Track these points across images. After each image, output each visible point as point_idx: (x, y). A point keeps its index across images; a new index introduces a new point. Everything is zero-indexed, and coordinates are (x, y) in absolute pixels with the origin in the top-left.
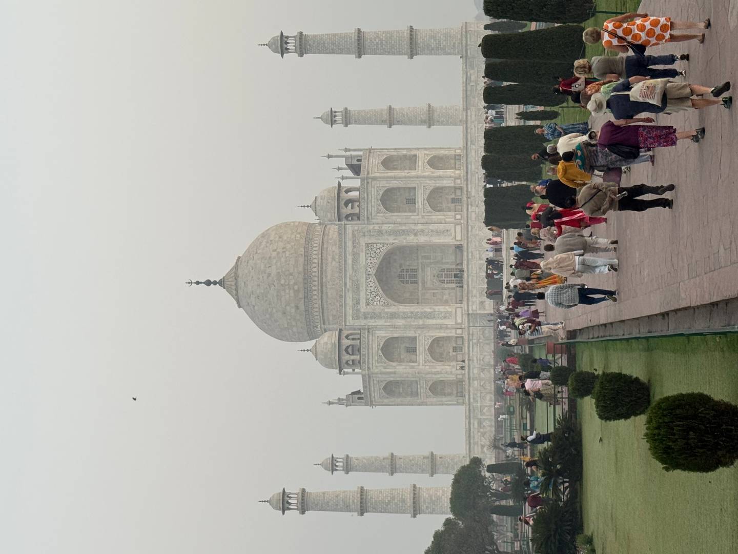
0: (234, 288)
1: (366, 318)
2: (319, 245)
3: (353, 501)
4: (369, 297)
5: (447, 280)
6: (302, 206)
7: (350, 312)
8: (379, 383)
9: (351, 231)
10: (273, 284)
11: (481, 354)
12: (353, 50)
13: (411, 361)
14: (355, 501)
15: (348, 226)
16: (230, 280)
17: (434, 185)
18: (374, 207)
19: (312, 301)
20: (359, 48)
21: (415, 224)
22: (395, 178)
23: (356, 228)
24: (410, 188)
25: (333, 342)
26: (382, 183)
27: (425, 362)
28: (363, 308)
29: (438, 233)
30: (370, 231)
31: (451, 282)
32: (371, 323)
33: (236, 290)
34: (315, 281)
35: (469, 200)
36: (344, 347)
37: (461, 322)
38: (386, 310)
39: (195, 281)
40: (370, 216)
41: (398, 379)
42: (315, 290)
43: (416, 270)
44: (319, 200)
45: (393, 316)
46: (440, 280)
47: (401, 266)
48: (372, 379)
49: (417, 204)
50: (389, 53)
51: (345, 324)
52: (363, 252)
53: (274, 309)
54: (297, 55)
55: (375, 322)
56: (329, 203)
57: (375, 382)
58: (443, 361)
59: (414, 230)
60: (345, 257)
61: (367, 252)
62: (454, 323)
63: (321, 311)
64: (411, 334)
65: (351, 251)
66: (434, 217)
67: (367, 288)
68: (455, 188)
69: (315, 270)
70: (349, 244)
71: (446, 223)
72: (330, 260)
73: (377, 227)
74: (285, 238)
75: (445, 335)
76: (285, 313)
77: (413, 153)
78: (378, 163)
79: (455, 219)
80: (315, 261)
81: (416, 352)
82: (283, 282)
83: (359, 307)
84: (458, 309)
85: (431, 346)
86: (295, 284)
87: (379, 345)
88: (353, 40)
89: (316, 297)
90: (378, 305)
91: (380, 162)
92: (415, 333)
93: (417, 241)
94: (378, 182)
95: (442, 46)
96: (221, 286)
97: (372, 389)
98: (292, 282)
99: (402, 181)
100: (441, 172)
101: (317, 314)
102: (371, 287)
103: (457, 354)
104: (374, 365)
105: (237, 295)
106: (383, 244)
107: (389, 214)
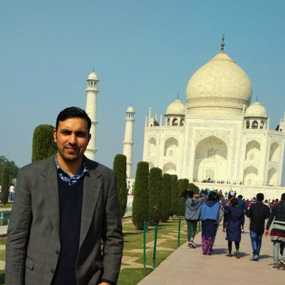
1: (190, 129)
4: (201, 132)
7: (193, 121)
8: (155, 135)
13: (165, 153)
18: (250, 137)
19: (205, 101)
21: (239, 159)
23: (239, 126)
27: (164, 160)
28: (195, 128)
29: (232, 171)
30: (237, 133)
32: (187, 132)
33: (216, 60)
34: (215, 103)
38: (192, 141)
39: (224, 38)
45: (189, 144)
52: (226, 129)
55: (187, 134)
56: (257, 112)
57: (156, 133)
59: (235, 158)
60: (224, 119)
61: (225, 132)
63: (200, 106)
66: (241, 169)
67: (206, 131)
69: (222, 103)
70: (231, 122)
71: (237, 175)
73: (239, 138)
74: (242, 87)
76: (200, 86)
79: (239, 181)
82: (217, 85)
83: (195, 126)
85: (172, 164)
86: (215, 93)
89: (207, 103)
91: (276, 141)
98: (216, 90)
100: (267, 174)
101: (198, 104)
102: (206, 133)
104: (165, 133)
106: (229, 141)
107: (245, 144)
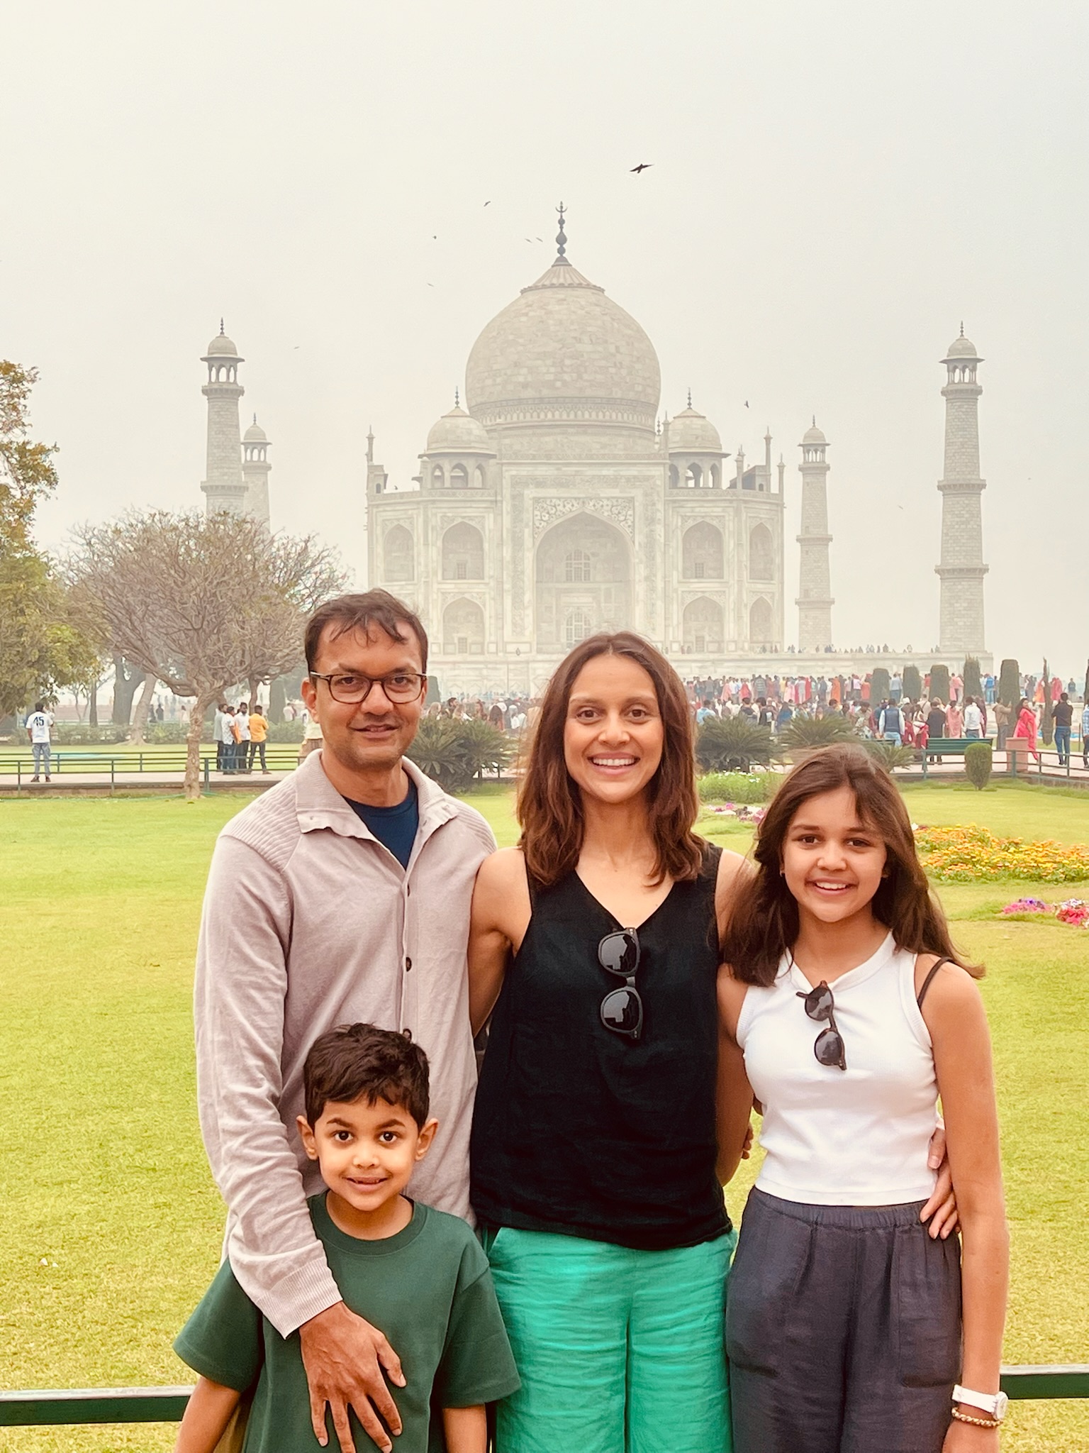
0: (555, 281)
1: (513, 497)
2: (625, 422)
3: (225, 474)
4: (548, 503)
5: (571, 629)
6: (689, 394)
7: (524, 471)
8: (409, 518)
9: (653, 473)
10: (563, 347)
11: (463, 682)
12: (953, 477)
13: (444, 570)
14: (226, 478)
15: (662, 468)
16: (567, 276)
17: (727, 609)
18: (692, 512)
19: (535, 411)
20: (955, 485)
21: (665, 577)
22: (739, 545)
23: (658, 482)
24: (721, 568)
25: (473, 445)
26: (731, 524)
27: (443, 593)
28: (530, 493)
29: (650, 615)
30: (654, 504)
31: (569, 636)
32: (506, 506)
33: (552, 286)
34: (568, 416)
35: (709, 664)
36: (464, 462)
37: (508, 651)
38: (526, 531)
39: (564, 218)
40: (677, 505)
41: (415, 549)
42: (553, 416)
43: (587, 578)
44: (700, 422)
45: (517, 543)
46: (571, 617)
47: (593, 554)
48: (415, 507)
49: (696, 580)
50: (945, 534)
51: (506, 463)
52: (621, 492)
53: (521, 348)
54: (945, 385)
55: (508, 513)
56: (697, 438)
57: (410, 512)
58: (444, 622)
59: (655, 576)
60: (610, 464)
61: (620, 500)
62: (505, 640)
63: (521, 425)
64: (490, 569)
65: (622, 473)
66: (675, 606)
67: (562, 500)
68: (720, 643)
69: (587, 416)
70: (634, 471)
71: (665, 626)
72: (604, 440)
73: (660, 515)
74: (638, 366)
75: (487, 626)
76: (516, 366)
77: (777, 575)
78: (761, 518)
79: (672, 642)
80: (601, 415)
81: (459, 578)
82: (568, 362)
83: (531, 486)
84: (528, 645)
85: (469, 603)
86: (565, 384)
87: (471, 518)
88: (969, 477)
89: (542, 416)
90: (536, 518)
91: (763, 521)
92: (491, 577)
93: (637, 580)
94: (731, 518)
95: (955, 619)
96: (558, 260)
97: (398, 508)
98: (566, 377)
99: (733, 556)
100: (747, 619)
101: (515, 419)
102: (564, 506)
103: (455, 644)
104: (439, 511)
105: (544, 287)
106: (633, 526)
107: (680, 535)
